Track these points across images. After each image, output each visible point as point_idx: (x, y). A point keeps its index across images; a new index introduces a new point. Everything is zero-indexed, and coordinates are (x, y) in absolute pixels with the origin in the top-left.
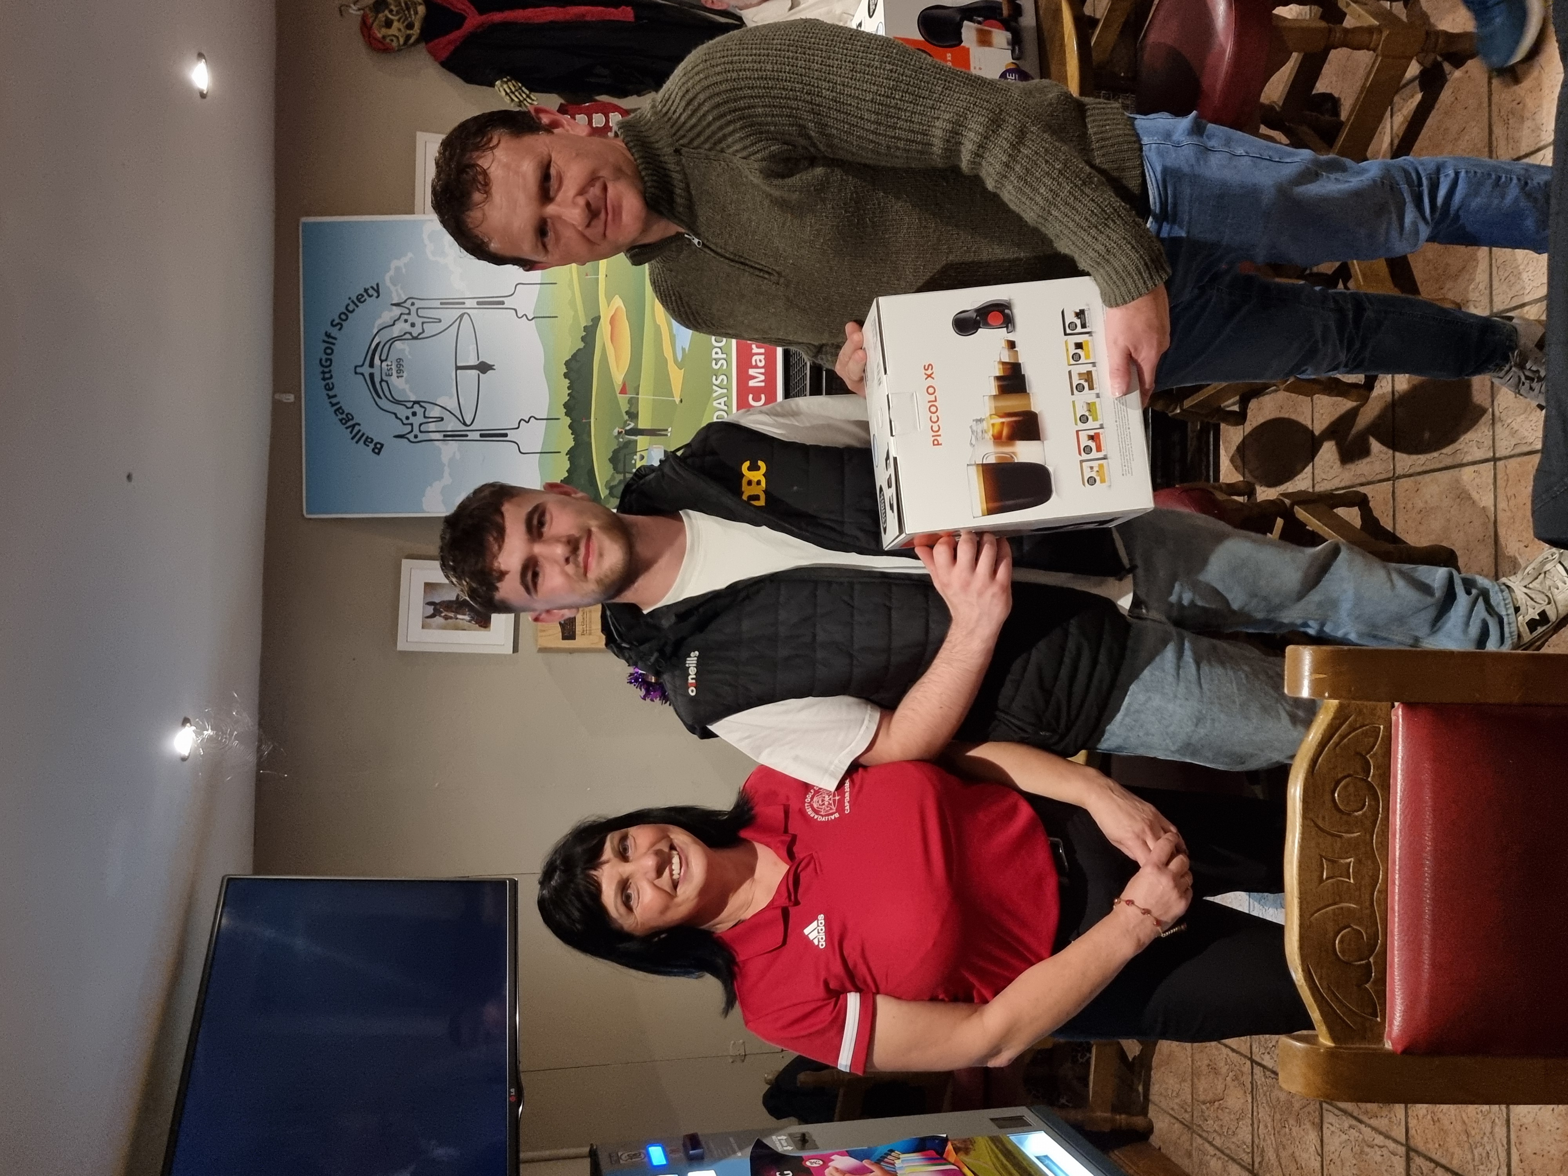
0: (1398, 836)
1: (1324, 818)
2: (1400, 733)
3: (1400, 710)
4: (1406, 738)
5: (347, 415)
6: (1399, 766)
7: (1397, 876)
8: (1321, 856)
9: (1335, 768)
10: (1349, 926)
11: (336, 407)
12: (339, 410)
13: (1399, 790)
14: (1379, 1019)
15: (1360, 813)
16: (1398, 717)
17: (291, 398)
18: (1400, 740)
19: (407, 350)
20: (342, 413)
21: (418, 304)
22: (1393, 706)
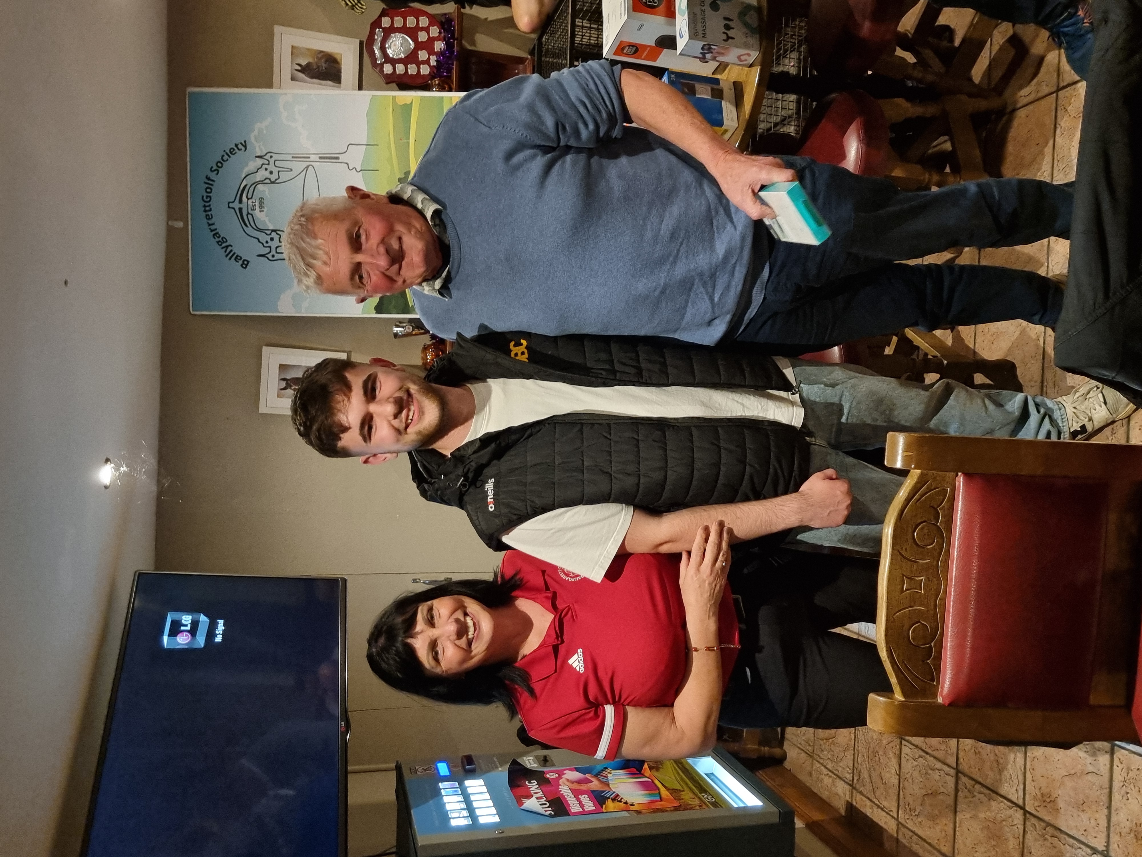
0: (955, 562)
1: (906, 549)
2: (961, 494)
3: (962, 478)
4: (964, 498)
5: (222, 238)
6: (959, 516)
7: (953, 589)
8: (903, 575)
9: (916, 516)
10: (919, 622)
11: (214, 232)
12: (216, 235)
13: (957, 532)
14: (935, 683)
15: (931, 546)
16: (960, 482)
17: (180, 224)
18: (960, 498)
19: (267, 191)
20: (219, 237)
21: (275, 157)
22: (957, 475)
